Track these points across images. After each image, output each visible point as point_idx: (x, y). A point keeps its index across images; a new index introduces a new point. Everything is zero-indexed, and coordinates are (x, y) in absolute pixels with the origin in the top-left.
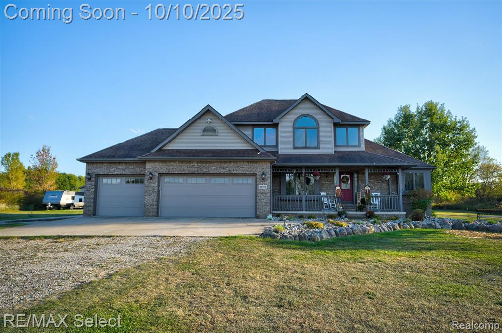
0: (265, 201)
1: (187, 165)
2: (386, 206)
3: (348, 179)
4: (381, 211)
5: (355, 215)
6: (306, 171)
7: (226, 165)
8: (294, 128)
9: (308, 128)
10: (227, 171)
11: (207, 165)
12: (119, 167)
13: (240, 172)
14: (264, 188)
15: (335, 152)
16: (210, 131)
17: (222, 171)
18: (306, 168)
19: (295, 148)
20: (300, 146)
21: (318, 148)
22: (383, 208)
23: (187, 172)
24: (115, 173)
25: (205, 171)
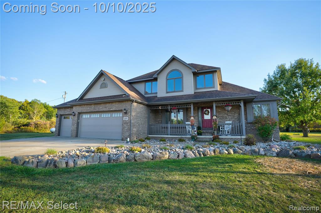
0: (126, 128)
1: (89, 107)
2: (238, 131)
3: (209, 112)
4: (232, 135)
5: (205, 139)
6: (171, 107)
7: (107, 105)
8: (167, 80)
9: (175, 78)
10: (107, 109)
11: (98, 106)
12: (68, 110)
13: (114, 109)
14: (126, 120)
15: (195, 93)
16: (104, 86)
17: (105, 109)
18: (170, 105)
19: (167, 93)
20: (170, 91)
21: (182, 91)
22: (233, 133)
23: (89, 111)
24: (66, 113)
25: (97, 110)
